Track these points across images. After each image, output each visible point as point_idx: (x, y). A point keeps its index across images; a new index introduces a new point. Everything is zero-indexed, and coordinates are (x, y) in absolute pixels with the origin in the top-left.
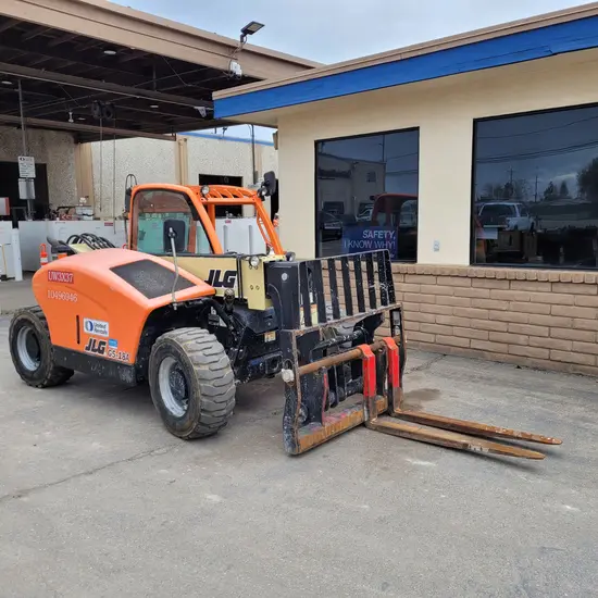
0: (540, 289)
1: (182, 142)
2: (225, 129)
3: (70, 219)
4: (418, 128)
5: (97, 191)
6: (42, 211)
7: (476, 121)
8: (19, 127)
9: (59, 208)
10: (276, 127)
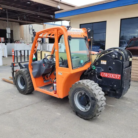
0: (136, 61)
1: (45, 25)
2: (55, 22)
3: (18, 43)
4: (106, 21)
5: (25, 37)
6: (12, 41)
7: (121, 20)
8: (7, 21)
9: (16, 40)
10: (70, 21)
